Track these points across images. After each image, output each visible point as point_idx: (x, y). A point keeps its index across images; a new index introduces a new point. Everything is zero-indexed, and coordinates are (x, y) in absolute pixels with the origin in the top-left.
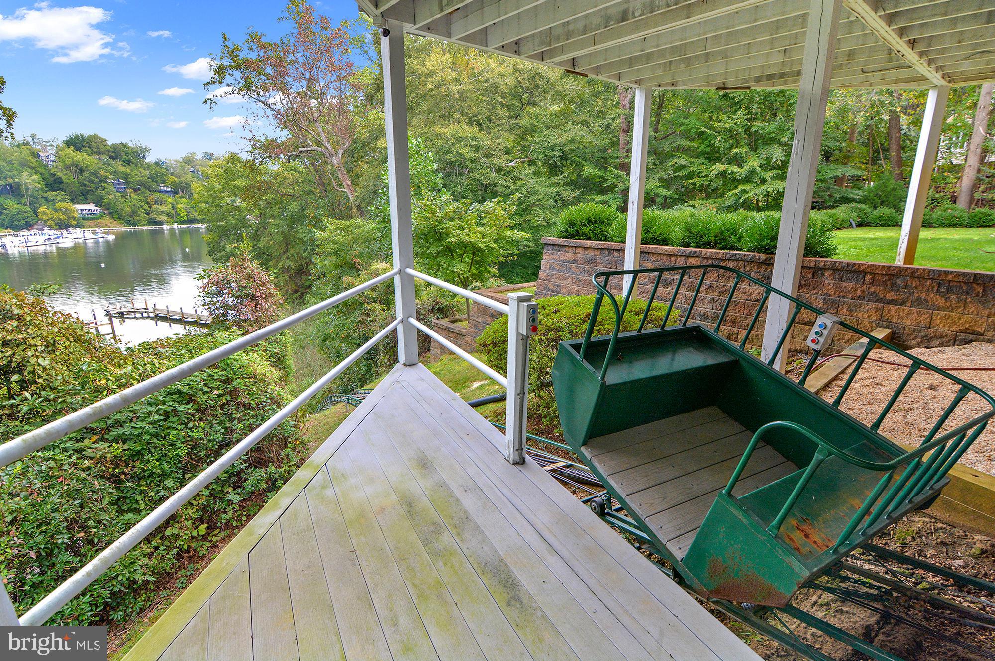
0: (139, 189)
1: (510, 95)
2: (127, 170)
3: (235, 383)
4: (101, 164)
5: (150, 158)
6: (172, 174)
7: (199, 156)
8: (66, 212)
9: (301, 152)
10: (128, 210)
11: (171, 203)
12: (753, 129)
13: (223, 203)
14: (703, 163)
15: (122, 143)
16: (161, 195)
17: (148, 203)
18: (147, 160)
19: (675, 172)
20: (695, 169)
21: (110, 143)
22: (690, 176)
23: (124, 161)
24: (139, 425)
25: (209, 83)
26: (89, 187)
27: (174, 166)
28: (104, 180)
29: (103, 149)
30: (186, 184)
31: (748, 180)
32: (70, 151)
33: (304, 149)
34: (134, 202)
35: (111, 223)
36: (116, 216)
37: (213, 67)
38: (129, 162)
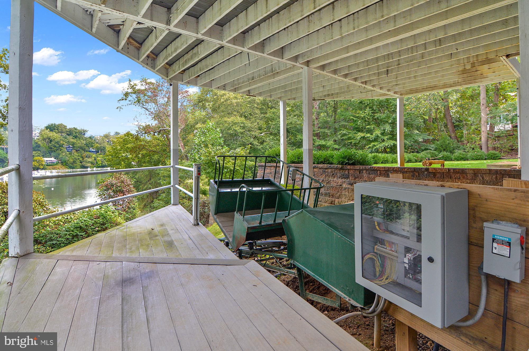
0: (79, 150)
1: (261, 104)
2: (74, 141)
3: (106, 225)
4: (62, 138)
5: (87, 135)
6: (97, 143)
7: (112, 134)
8: (39, 161)
9: (160, 130)
10: (72, 160)
11: (94, 157)
12: (376, 117)
13: (120, 156)
14: (355, 133)
15: (74, 128)
16: (90, 153)
17: (82, 157)
18: (85, 136)
19: (341, 137)
20: (351, 136)
21: (68, 128)
22: (349, 138)
23: (74, 136)
24: (60, 239)
25: (120, 100)
26: (53, 149)
27: (99, 139)
28: (62, 146)
29: (64, 130)
30: (104, 148)
31: (375, 140)
32: (47, 131)
33: (162, 129)
34: (76, 157)
35: (61, 167)
36: (64, 164)
37: (123, 93)
38: (76, 137)
